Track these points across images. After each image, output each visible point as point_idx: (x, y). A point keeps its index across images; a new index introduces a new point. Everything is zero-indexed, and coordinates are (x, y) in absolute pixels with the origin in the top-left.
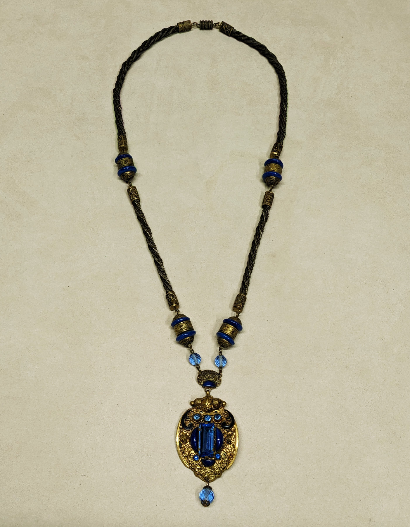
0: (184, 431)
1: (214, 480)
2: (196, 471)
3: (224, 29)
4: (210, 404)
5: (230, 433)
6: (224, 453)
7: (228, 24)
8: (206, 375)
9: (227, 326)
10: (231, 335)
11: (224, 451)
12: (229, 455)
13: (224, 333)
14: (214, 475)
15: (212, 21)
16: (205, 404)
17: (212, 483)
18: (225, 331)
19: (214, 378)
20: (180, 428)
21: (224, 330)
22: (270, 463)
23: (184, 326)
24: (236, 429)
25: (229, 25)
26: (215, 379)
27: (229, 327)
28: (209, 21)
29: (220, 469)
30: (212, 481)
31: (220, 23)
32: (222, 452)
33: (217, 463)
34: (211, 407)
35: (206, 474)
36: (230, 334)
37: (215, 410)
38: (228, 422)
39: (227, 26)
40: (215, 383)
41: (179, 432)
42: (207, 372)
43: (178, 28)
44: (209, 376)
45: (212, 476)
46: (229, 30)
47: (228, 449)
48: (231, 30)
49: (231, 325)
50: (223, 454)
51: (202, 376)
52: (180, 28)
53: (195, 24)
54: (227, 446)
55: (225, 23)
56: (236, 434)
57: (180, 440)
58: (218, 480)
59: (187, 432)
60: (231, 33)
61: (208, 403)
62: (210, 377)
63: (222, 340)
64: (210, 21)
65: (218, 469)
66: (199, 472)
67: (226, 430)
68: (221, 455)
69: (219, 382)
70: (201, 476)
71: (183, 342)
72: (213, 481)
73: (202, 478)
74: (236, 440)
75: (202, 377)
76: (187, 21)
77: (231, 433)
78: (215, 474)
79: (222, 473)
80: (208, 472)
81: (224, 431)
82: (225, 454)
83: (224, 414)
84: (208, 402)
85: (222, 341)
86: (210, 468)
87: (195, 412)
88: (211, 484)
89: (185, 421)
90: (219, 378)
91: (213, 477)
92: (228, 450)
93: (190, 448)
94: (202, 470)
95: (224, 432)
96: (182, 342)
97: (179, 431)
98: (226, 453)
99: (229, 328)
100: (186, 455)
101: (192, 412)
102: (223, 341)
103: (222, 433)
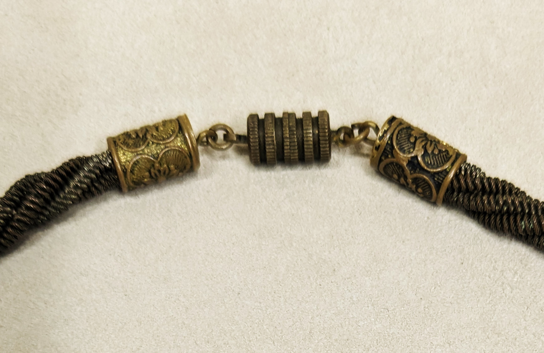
3: (400, 167)
7: (425, 136)
15: (324, 115)
25: (436, 142)
28: (307, 115)
31: (377, 129)
39: (425, 147)
43: (112, 169)
46: (433, 175)
48: (447, 172)
52: (125, 172)
53: (220, 134)
55: (409, 128)
60: (451, 189)
64: (315, 114)
76: (165, 123)
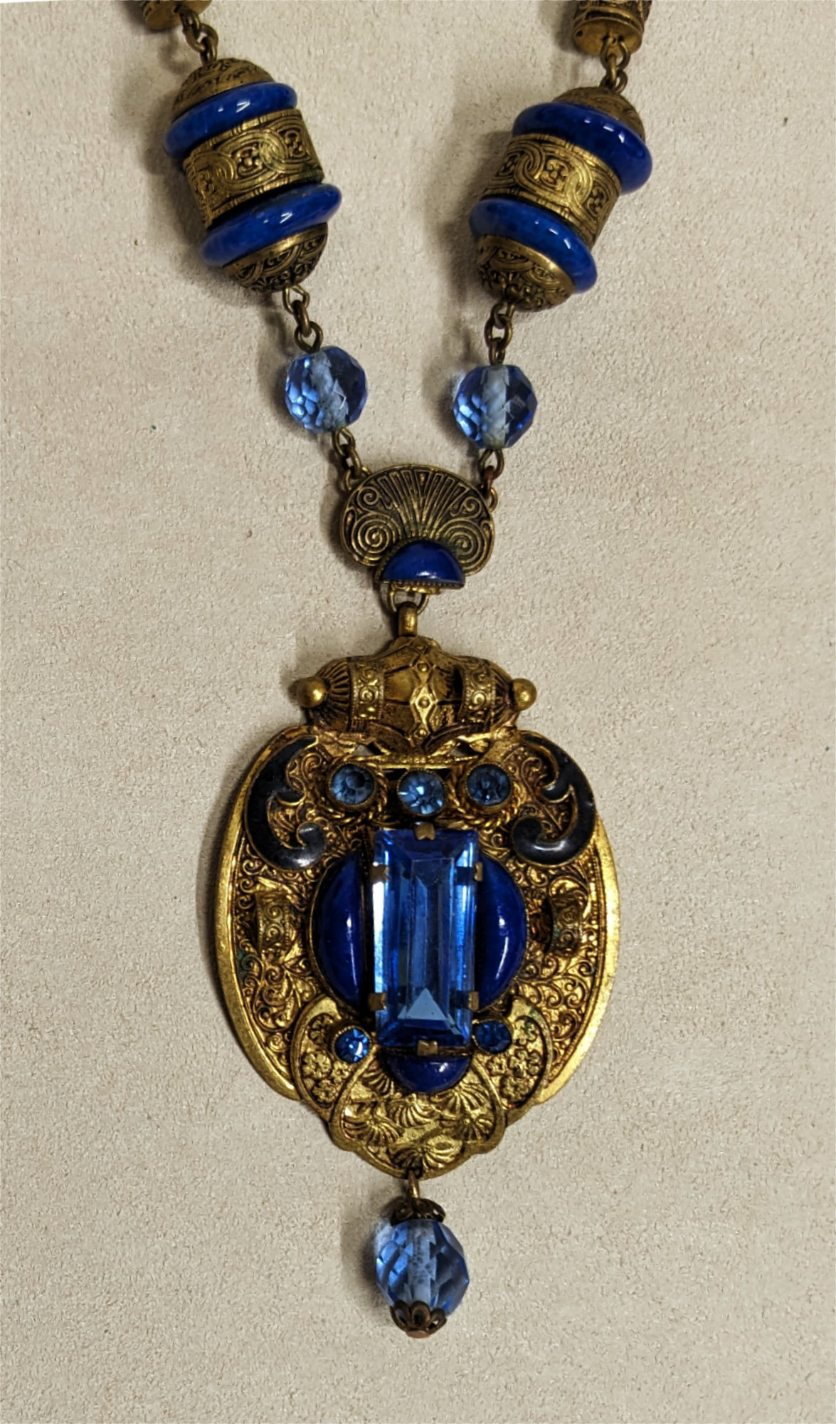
0: (266, 876)
1: (450, 1166)
2: (346, 1119)
4: (441, 704)
5: (562, 886)
6: (527, 1010)
8: (400, 502)
9: (559, 152)
10: (582, 223)
11: (528, 1002)
12: (555, 1018)
13: (543, 208)
14: (455, 1138)
16: (407, 703)
17: (438, 1179)
18: (546, 194)
19: (448, 518)
20: (236, 854)
21: (542, 183)
22: (779, 1048)
23: (271, 145)
24: (605, 861)
26: (455, 532)
27: (576, 163)
29: (494, 1104)
30: (436, 1172)
32: (517, 1004)
33: (481, 1069)
34: (445, 721)
35: (401, 1135)
36: (578, 212)
37: (462, 738)
38: (548, 818)
40: (459, 552)
41: (232, 882)
42: (403, 483)
44: (421, 508)
45: (442, 1146)
47: (549, 982)
49: (586, 147)
50: (519, 1018)
51: (373, 508)
54: (545, 965)
56: (601, 890)
57: (238, 932)
58: (475, 1162)
59: (287, 883)
61: (424, 693)
62: (425, 512)
63: (525, 258)
65: (481, 1104)
66: (360, 1125)
67: (537, 869)
68: (510, 1024)
69: (481, 549)
70: (376, 1144)
71: (258, 270)
72: (442, 1172)
73: (375, 1154)
74: (605, 930)
75: (372, 513)
77: (570, 885)
78: (462, 1131)
79: (507, 1125)
80: (419, 1123)
81: (525, 870)
82: (536, 1016)
83: (520, 763)
84: (425, 689)
85: (518, 265)
86: (431, 1102)
87: (332, 752)
88: (428, 1189)
89: (272, 809)
90: (480, 519)
91: (450, 1146)
92: (546, 991)
93: (304, 982)
94: (380, 1113)
95: (528, 879)
96: (248, 270)
97: (233, 874)
98: (539, 1011)
99: (571, 168)
100: (282, 1024)
101: (312, 750)
102: (529, 264)
103: (514, 885)
